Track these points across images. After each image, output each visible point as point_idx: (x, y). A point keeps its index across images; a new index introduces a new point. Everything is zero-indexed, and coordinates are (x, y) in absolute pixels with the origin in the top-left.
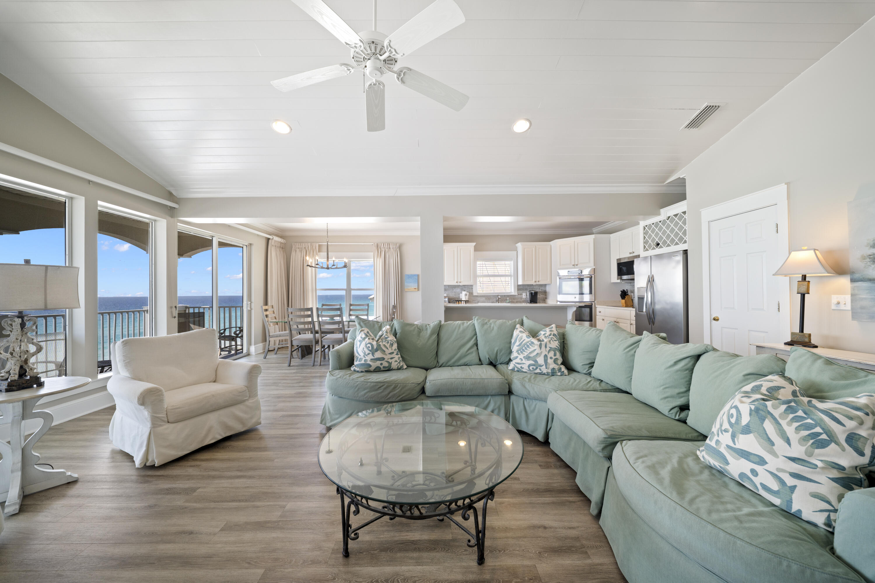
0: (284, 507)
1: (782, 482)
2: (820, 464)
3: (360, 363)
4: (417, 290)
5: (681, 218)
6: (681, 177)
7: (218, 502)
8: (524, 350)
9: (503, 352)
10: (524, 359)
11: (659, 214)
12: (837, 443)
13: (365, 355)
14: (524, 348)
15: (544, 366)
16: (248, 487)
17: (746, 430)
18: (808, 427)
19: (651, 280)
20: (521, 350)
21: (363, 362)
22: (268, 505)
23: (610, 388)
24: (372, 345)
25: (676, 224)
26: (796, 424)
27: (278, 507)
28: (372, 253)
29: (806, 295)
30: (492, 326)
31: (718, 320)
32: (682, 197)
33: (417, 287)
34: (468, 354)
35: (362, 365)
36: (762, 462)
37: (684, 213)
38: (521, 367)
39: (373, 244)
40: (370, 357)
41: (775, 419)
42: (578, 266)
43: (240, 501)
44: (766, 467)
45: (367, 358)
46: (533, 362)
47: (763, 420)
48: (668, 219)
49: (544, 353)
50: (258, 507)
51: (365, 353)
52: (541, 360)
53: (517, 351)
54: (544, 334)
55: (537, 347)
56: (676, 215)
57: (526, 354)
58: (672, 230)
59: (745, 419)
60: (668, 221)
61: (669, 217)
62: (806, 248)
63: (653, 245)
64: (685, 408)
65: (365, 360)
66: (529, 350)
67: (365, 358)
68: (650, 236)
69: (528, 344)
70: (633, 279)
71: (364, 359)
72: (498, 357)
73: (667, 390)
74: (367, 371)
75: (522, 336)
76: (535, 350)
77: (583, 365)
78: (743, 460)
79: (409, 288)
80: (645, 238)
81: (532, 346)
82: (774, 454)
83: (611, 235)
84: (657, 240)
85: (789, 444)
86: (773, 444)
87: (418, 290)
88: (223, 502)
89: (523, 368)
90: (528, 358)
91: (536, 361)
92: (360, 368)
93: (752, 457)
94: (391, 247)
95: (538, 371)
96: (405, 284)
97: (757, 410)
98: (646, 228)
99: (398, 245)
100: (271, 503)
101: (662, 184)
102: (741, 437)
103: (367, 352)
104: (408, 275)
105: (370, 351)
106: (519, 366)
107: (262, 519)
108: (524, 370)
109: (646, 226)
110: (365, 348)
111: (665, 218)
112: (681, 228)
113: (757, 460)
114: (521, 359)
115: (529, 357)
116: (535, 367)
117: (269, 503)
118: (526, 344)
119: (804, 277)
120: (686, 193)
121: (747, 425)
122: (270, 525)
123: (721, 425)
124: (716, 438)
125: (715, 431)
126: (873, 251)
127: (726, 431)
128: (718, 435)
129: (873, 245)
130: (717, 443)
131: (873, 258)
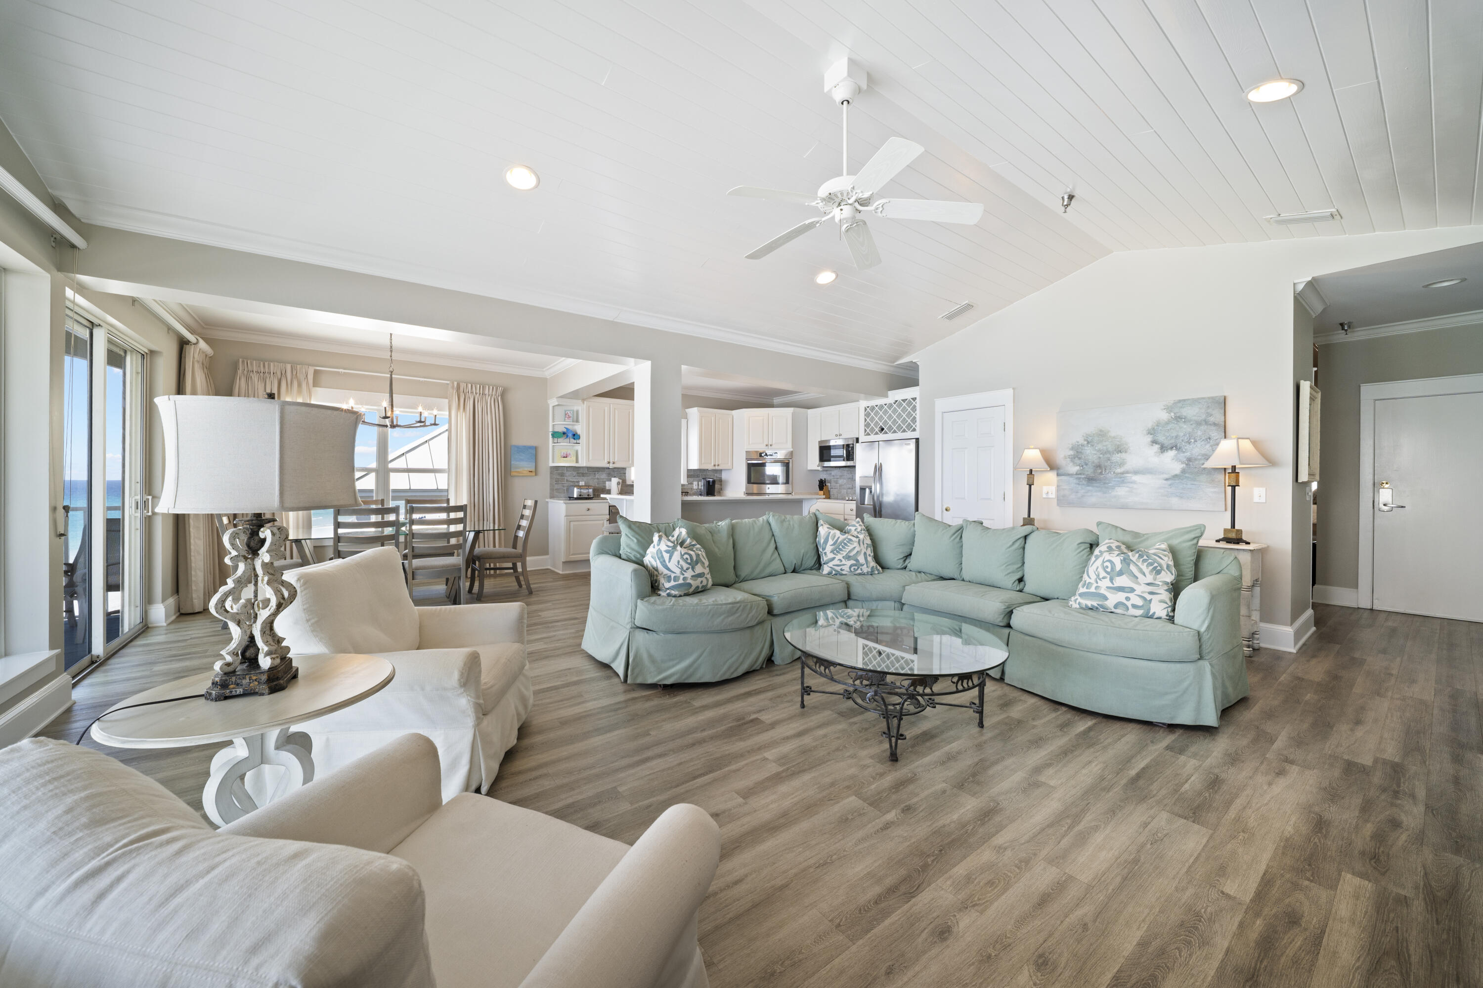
1: (1144, 599)
2: (1160, 584)
3: (677, 583)
4: (534, 474)
5: (910, 403)
6: (914, 361)
9: (808, 555)
10: (843, 560)
11: (887, 396)
12: (1164, 571)
13: (683, 571)
14: (841, 547)
15: (865, 565)
17: (1120, 573)
18: (1151, 564)
19: (879, 470)
20: (836, 550)
21: (681, 581)
23: (936, 578)
24: (690, 555)
25: (904, 410)
26: (1146, 564)
28: (446, 401)
29: (1033, 487)
30: (791, 523)
31: (949, 510)
32: (914, 382)
33: (533, 469)
34: (772, 561)
35: (681, 585)
36: (1132, 590)
37: (914, 399)
38: (841, 570)
39: (449, 382)
40: (689, 574)
41: (1134, 563)
42: (773, 447)
44: (1136, 593)
45: (686, 575)
46: (854, 562)
47: (1129, 565)
48: (895, 403)
49: (864, 550)
51: (682, 568)
52: (861, 559)
53: (832, 552)
54: (855, 530)
55: (856, 544)
56: (904, 401)
57: (845, 554)
58: (899, 416)
59: (1118, 566)
60: (895, 406)
61: (896, 401)
62: (1032, 447)
63: (877, 430)
64: (1021, 580)
65: (684, 579)
67: (684, 575)
68: (872, 419)
69: (845, 542)
70: (854, 467)
71: (682, 577)
72: (804, 562)
73: (1009, 567)
74: (687, 595)
75: (835, 533)
76: (855, 548)
77: (898, 560)
78: (1120, 593)
79: (518, 470)
80: (866, 420)
81: (851, 544)
82: (1139, 584)
83: (810, 411)
84: (881, 424)
85: (1145, 576)
86: (1137, 578)
87: (536, 475)
89: (844, 570)
90: (848, 557)
91: (857, 560)
92: (679, 591)
93: (1126, 590)
94: (487, 392)
95: (859, 571)
96: (512, 462)
97: (1125, 559)
98: (868, 409)
99: (500, 390)
101: (892, 364)
102: (1118, 578)
103: (685, 566)
104: (518, 447)
105: (689, 564)
106: (838, 568)
108: (844, 572)
109: (868, 407)
110: (681, 560)
111: (892, 402)
112: (909, 415)
113: (1129, 590)
114: (840, 560)
115: (850, 557)
116: (856, 567)
118: (842, 541)
119: (1031, 471)
120: (918, 380)
121: (1121, 570)
123: (1098, 576)
124: (1095, 585)
125: (1092, 581)
126: (1071, 453)
127: (1104, 578)
128: (1097, 583)
129: (1072, 449)
130: (1097, 588)
131: (1072, 458)
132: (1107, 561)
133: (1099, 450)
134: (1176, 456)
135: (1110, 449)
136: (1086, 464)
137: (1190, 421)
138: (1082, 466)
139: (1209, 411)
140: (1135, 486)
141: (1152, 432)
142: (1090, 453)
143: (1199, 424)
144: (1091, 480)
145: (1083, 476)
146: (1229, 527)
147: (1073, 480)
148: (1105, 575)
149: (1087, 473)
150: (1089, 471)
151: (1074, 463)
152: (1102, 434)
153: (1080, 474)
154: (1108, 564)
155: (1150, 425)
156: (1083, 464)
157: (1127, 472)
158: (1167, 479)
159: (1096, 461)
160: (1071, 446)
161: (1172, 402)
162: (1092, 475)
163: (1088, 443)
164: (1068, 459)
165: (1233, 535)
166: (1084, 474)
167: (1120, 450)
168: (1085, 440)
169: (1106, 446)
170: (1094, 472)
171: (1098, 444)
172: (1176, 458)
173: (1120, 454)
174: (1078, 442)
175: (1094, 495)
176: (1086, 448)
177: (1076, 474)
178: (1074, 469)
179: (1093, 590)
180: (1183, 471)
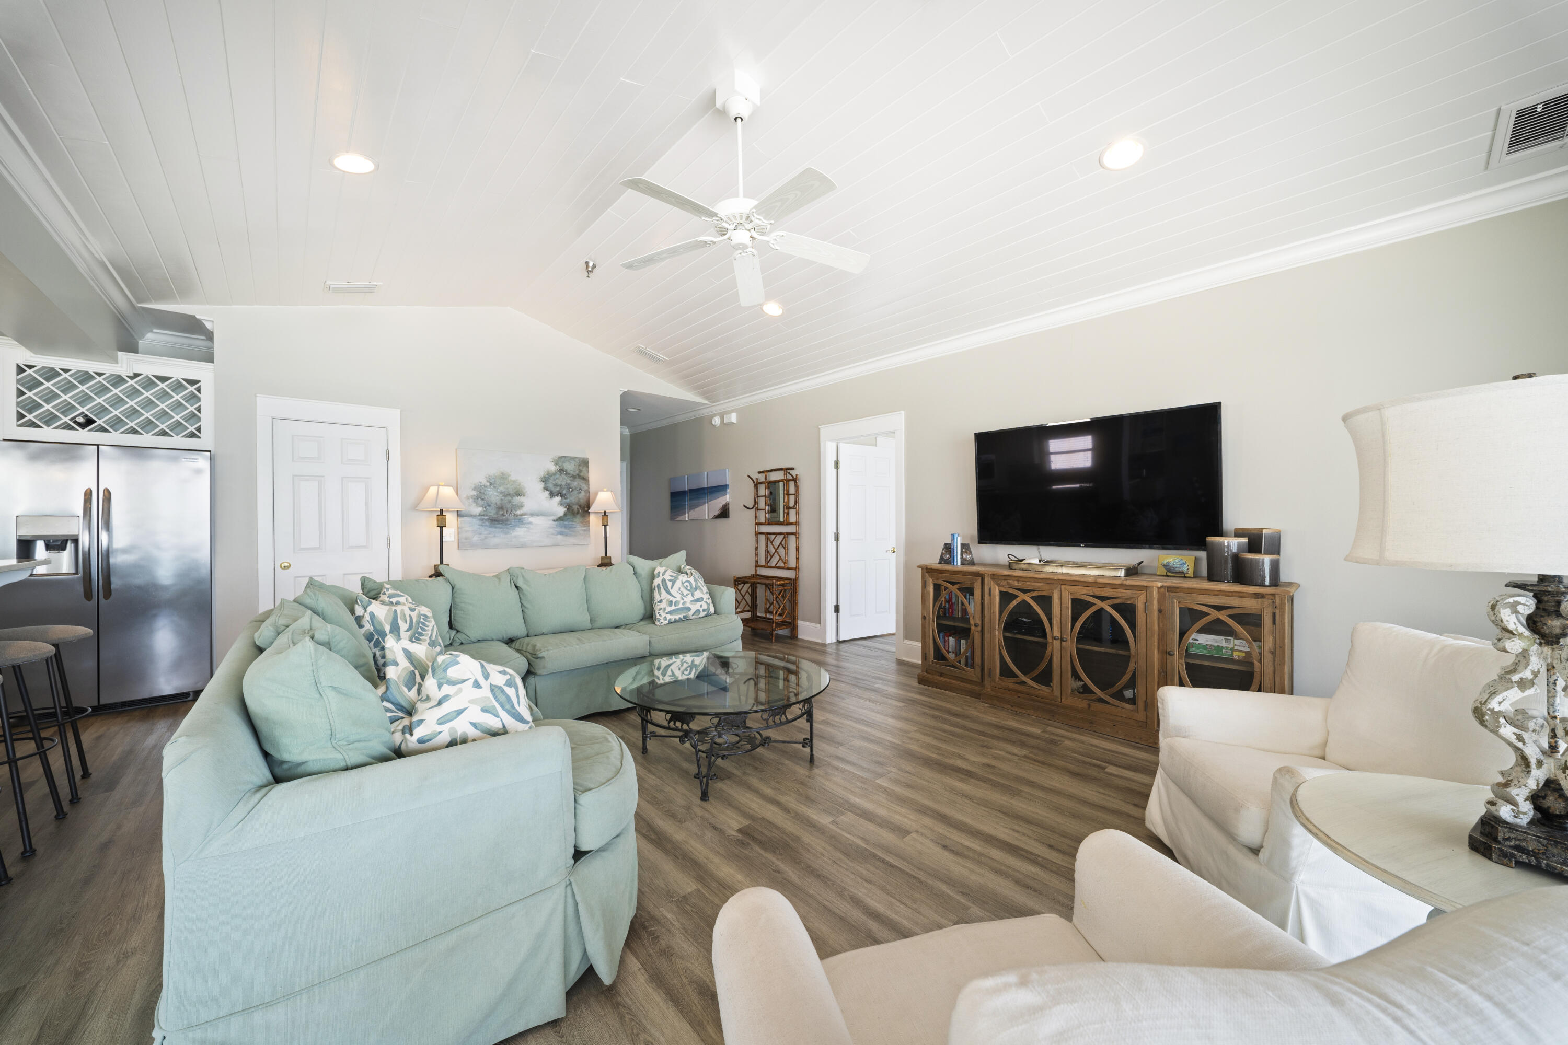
0: (834, 822)
7: (914, 877)
8: (420, 634)
16: (866, 881)
19: (100, 501)
20: (417, 635)
22: (850, 834)
27: (840, 826)
29: (444, 528)
31: (288, 567)
43: (883, 861)
50: (862, 839)
60: (132, 382)
63: (68, 420)
66: (429, 630)
68: (50, 396)
84: (83, 410)
86: (703, 590)
88: (907, 874)
100: (846, 835)
107: (862, 821)
111: (123, 373)
117: (848, 836)
119: (441, 511)
120: (213, 353)
122: (858, 812)
123: (682, 594)
124: (682, 601)
125: (679, 599)
126: (474, 493)
127: (687, 595)
128: (683, 599)
129: (475, 489)
130: (683, 603)
131: (475, 499)
132: (685, 582)
133: (502, 492)
134: (561, 501)
135: (511, 492)
136: (489, 506)
137: (569, 474)
138: (485, 507)
139: (581, 468)
140: (531, 526)
141: (544, 480)
142: (494, 496)
143: (574, 477)
144: (494, 521)
145: (486, 518)
146: (604, 555)
147: (475, 522)
148: (687, 592)
149: (490, 514)
150: (492, 512)
151: (477, 504)
152: (504, 477)
153: (483, 515)
154: (687, 584)
155: (542, 474)
156: (486, 505)
157: (526, 514)
158: (554, 521)
159: (498, 503)
160: (473, 486)
161: (557, 457)
162: (495, 516)
163: (491, 484)
164: (471, 500)
165: (606, 561)
166: (487, 515)
167: (519, 493)
168: (488, 481)
169: (507, 488)
170: (497, 513)
171: (500, 486)
172: (561, 504)
173: (519, 497)
174: (481, 483)
175: (498, 536)
176: (489, 489)
177: (479, 515)
178: (478, 510)
179: (681, 606)
180: (565, 514)
